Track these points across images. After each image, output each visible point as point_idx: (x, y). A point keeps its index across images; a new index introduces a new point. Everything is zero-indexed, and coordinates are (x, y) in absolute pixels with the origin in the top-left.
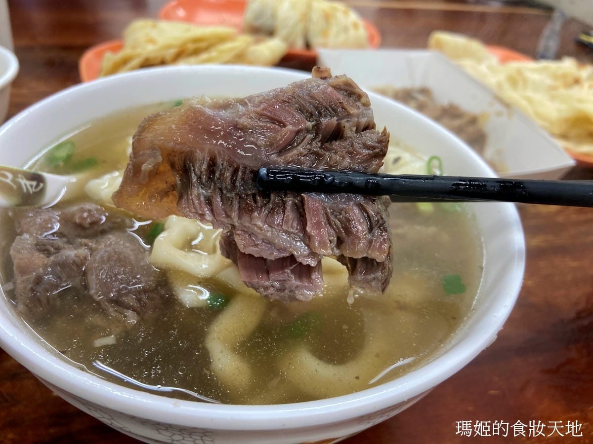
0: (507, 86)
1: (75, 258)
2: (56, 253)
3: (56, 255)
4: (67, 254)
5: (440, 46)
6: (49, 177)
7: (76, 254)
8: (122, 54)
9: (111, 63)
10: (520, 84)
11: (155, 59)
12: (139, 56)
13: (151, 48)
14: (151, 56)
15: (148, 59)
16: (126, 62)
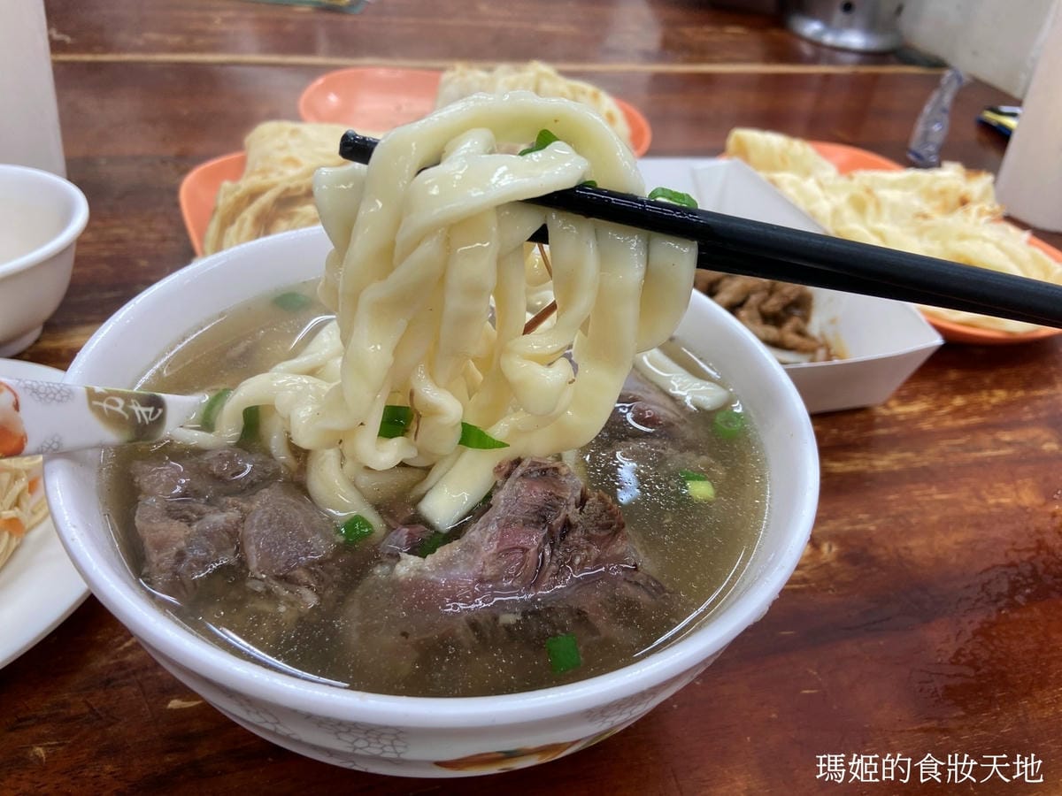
0: (848, 213)
1: (225, 524)
2: (199, 519)
3: (200, 521)
4: (214, 520)
5: (743, 152)
6: (167, 397)
7: (225, 518)
8: (246, 183)
9: (230, 199)
10: (871, 209)
11: (299, 188)
12: (274, 185)
13: (291, 172)
14: (292, 185)
15: (288, 190)
16: (253, 196)
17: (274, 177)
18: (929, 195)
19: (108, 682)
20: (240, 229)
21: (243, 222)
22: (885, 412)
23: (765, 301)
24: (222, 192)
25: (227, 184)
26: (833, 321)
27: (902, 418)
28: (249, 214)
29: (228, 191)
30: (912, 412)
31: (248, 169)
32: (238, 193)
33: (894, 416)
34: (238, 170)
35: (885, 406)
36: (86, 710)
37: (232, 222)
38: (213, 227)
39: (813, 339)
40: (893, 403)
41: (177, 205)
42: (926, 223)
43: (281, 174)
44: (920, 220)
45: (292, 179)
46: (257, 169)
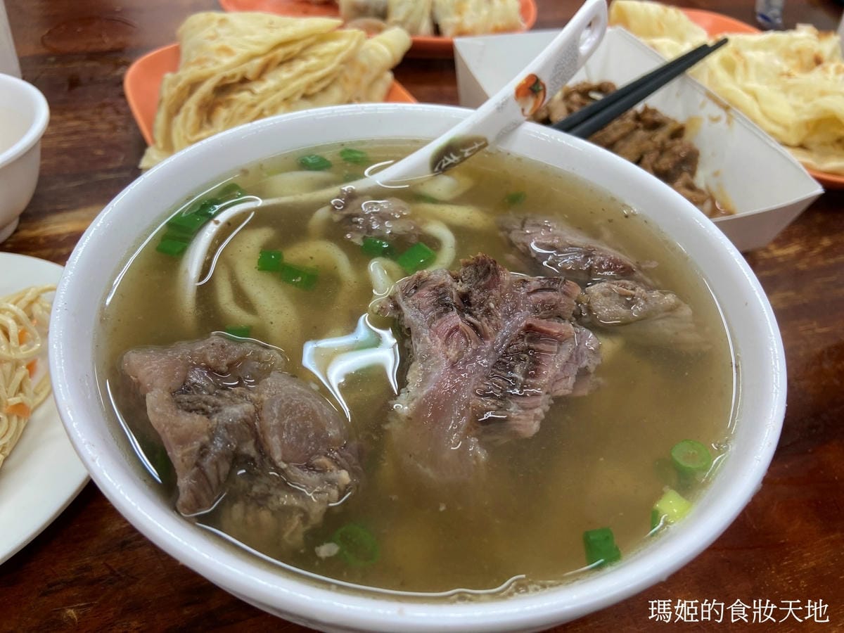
0: (721, 74)
5: (624, 20)
8: (187, 73)
9: (174, 90)
10: (740, 69)
11: (234, 76)
12: (212, 75)
13: (226, 61)
14: (228, 73)
15: (224, 78)
16: (193, 86)
17: (211, 67)
18: (787, 54)
19: (124, 544)
20: (186, 118)
21: (188, 110)
22: (765, 255)
23: (657, 160)
24: (166, 83)
25: (169, 76)
26: (716, 174)
27: (781, 260)
28: (192, 104)
29: (170, 84)
30: (789, 255)
31: (184, 59)
32: (180, 84)
33: (774, 259)
34: (174, 61)
35: (766, 250)
36: (107, 572)
37: (177, 111)
38: (161, 118)
39: (701, 192)
40: (772, 247)
41: (123, 95)
42: (791, 81)
43: (217, 63)
44: (785, 79)
45: (228, 68)
46: (193, 60)
